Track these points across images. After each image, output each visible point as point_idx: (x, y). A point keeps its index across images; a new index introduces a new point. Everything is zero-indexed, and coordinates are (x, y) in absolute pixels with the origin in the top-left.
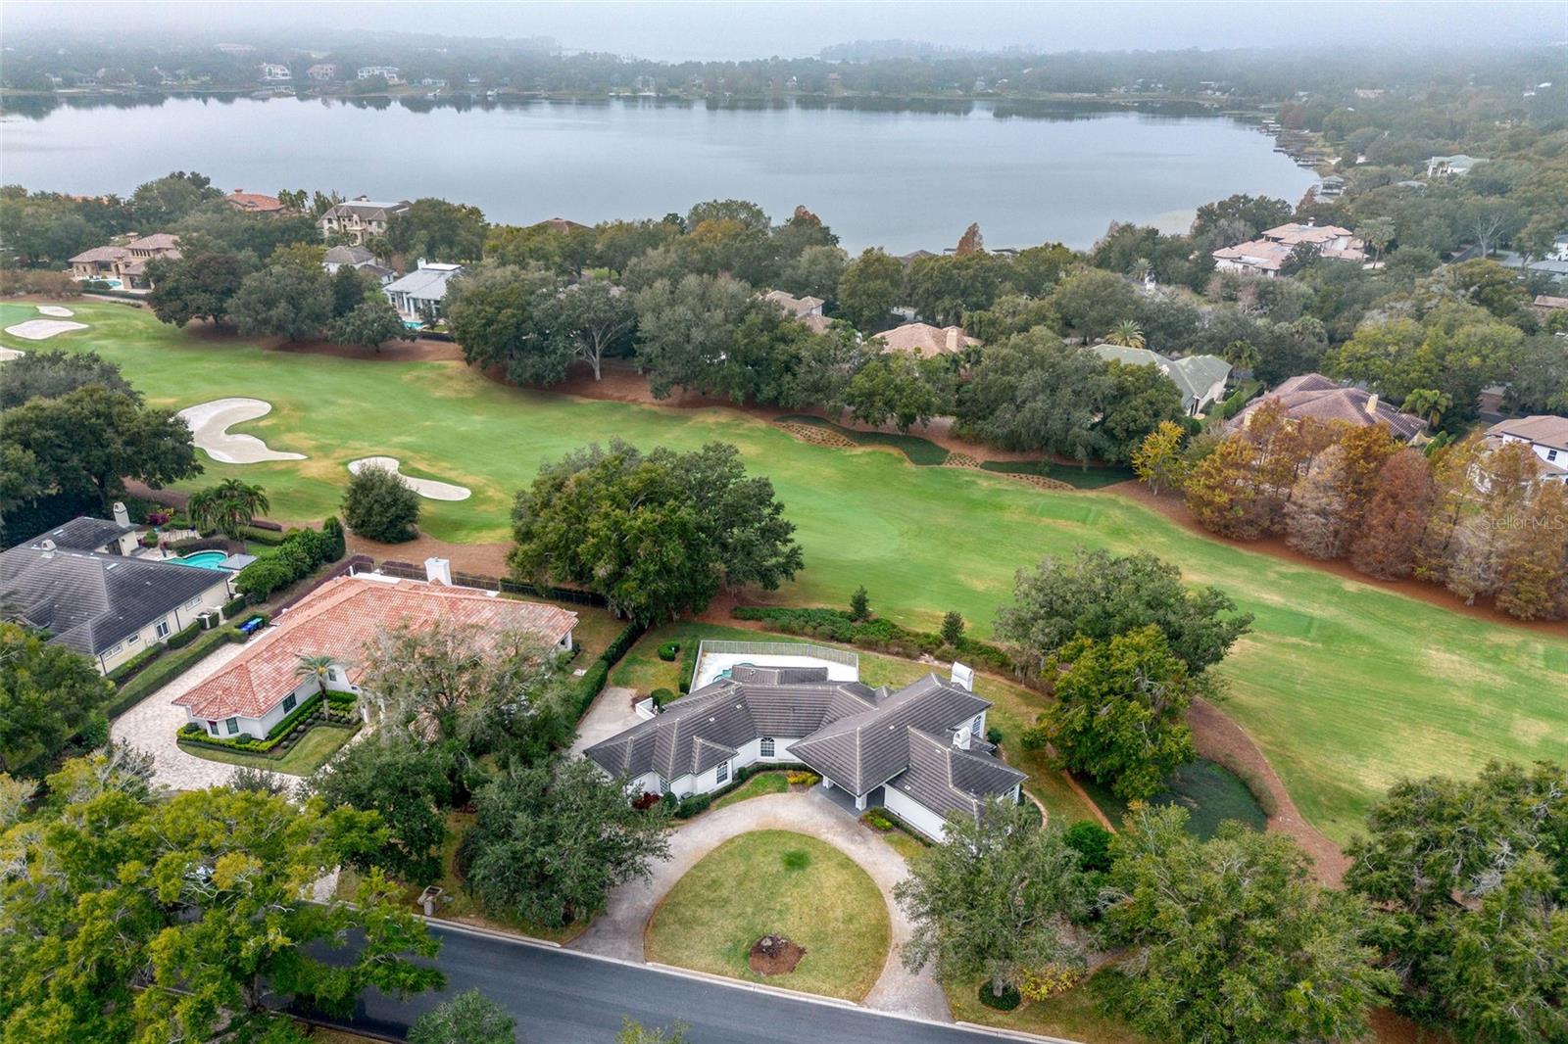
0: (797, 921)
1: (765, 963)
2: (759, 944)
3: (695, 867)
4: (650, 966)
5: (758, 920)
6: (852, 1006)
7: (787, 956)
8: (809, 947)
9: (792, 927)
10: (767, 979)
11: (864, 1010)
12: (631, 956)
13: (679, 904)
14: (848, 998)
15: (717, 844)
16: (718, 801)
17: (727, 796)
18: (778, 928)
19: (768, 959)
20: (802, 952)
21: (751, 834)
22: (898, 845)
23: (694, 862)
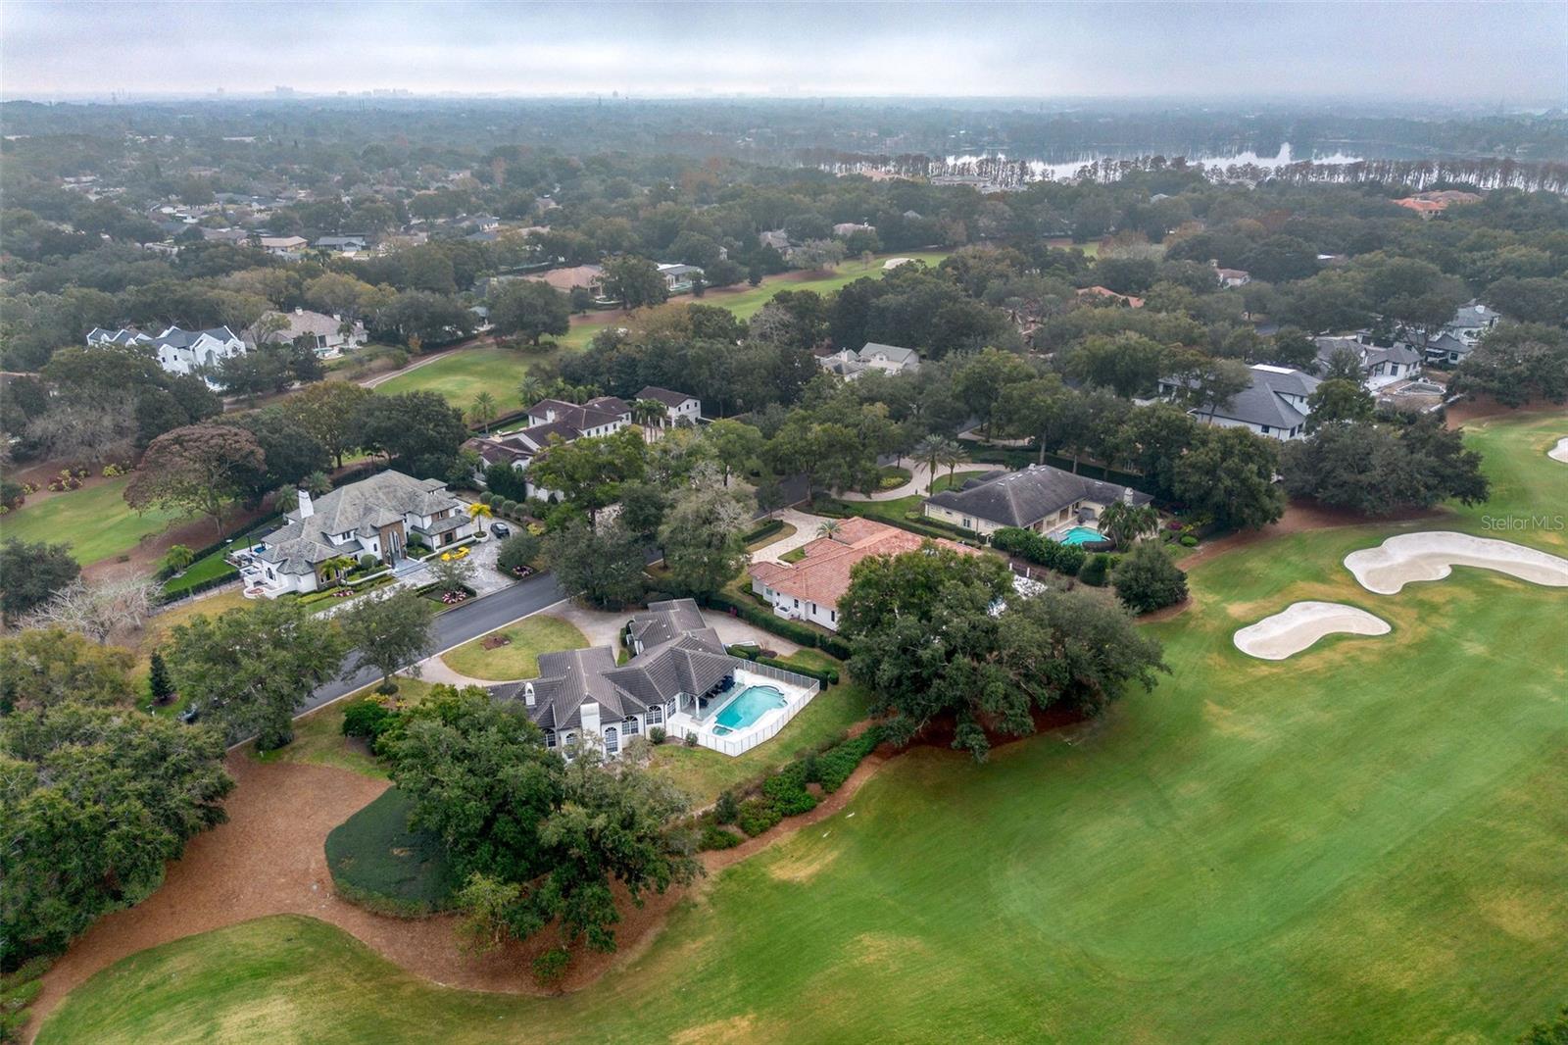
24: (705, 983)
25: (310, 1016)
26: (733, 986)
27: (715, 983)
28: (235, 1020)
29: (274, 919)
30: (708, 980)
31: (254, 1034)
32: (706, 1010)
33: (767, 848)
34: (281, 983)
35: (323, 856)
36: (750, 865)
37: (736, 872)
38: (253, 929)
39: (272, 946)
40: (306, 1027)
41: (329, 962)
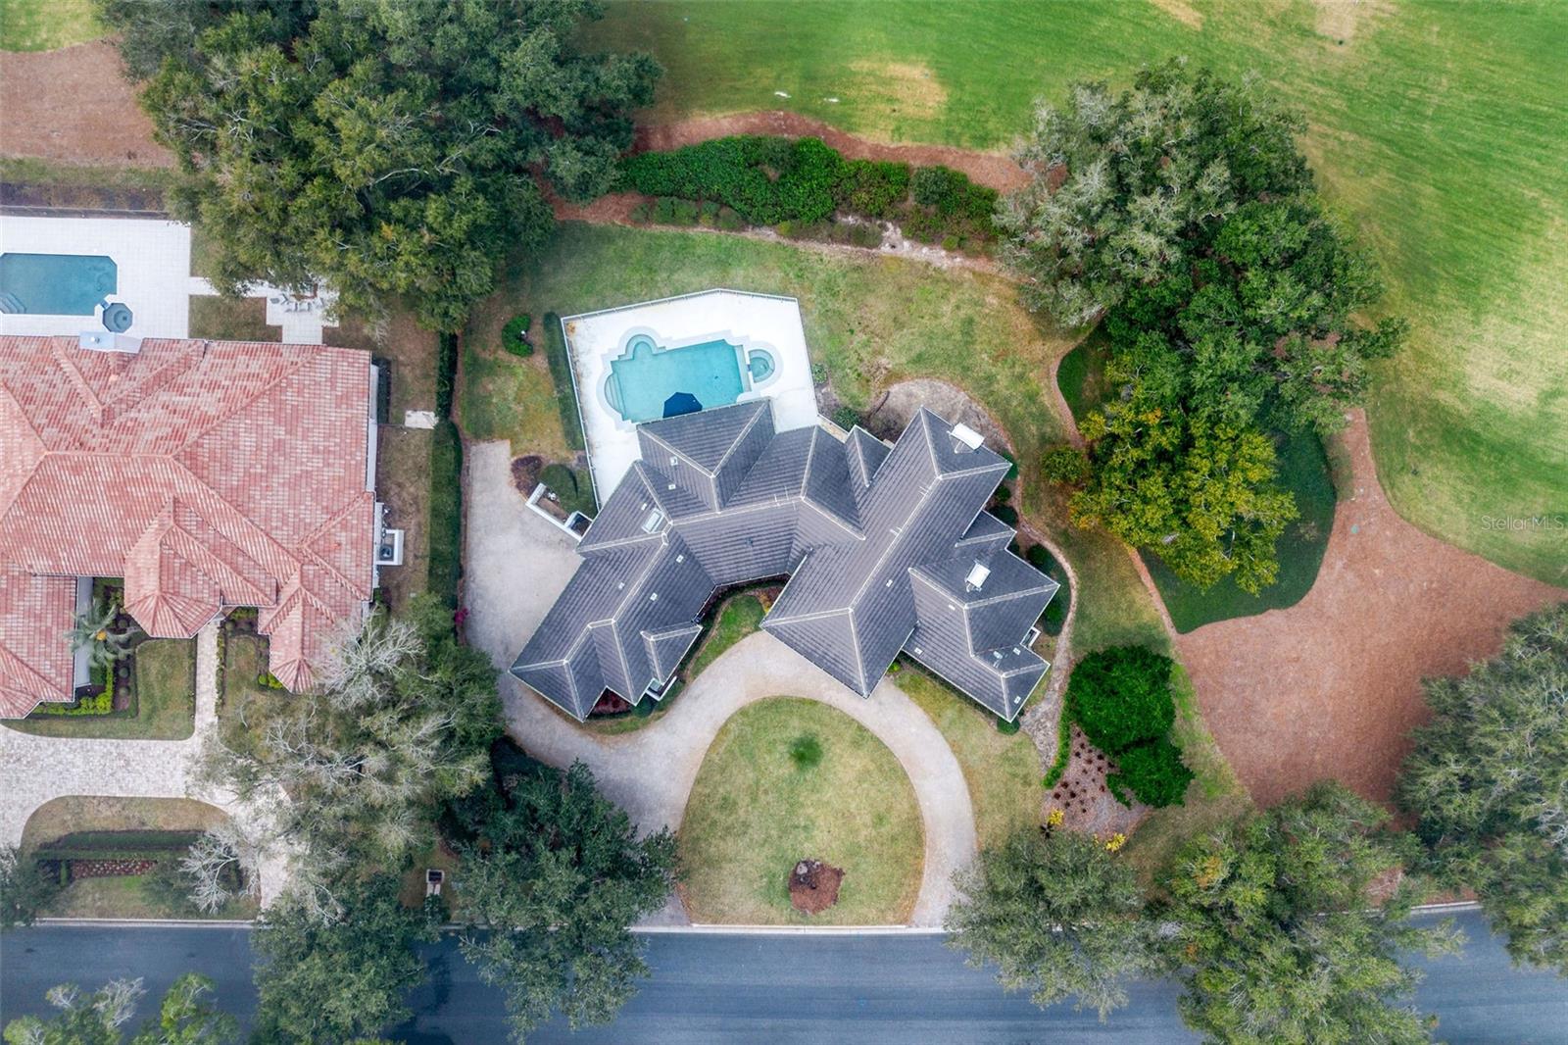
0: (826, 837)
1: (807, 897)
2: (795, 873)
3: (698, 781)
4: (697, 928)
5: (787, 844)
6: (901, 930)
7: (826, 883)
8: (845, 866)
9: (821, 844)
10: (815, 918)
11: (914, 931)
12: (674, 920)
13: (698, 839)
14: (896, 923)
15: (710, 738)
16: (690, 666)
17: (698, 654)
18: (809, 850)
19: (808, 891)
20: (839, 873)
21: (743, 712)
22: (911, 689)
23: (694, 772)
24: (1121, 52)
25: (1460, 341)
26: (1104, 23)
27: (1115, 43)
28: (1519, 397)
29: (1414, 519)
30: (1116, 52)
31: (1519, 359)
32: (1149, 24)
33: (906, 142)
34: (1461, 407)
35: (1323, 571)
36: (949, 134)
37: (974, 137)
38: (1440, 520)
39: (1436, 478)
40: (1470, 330)
41: (1407, 396)
